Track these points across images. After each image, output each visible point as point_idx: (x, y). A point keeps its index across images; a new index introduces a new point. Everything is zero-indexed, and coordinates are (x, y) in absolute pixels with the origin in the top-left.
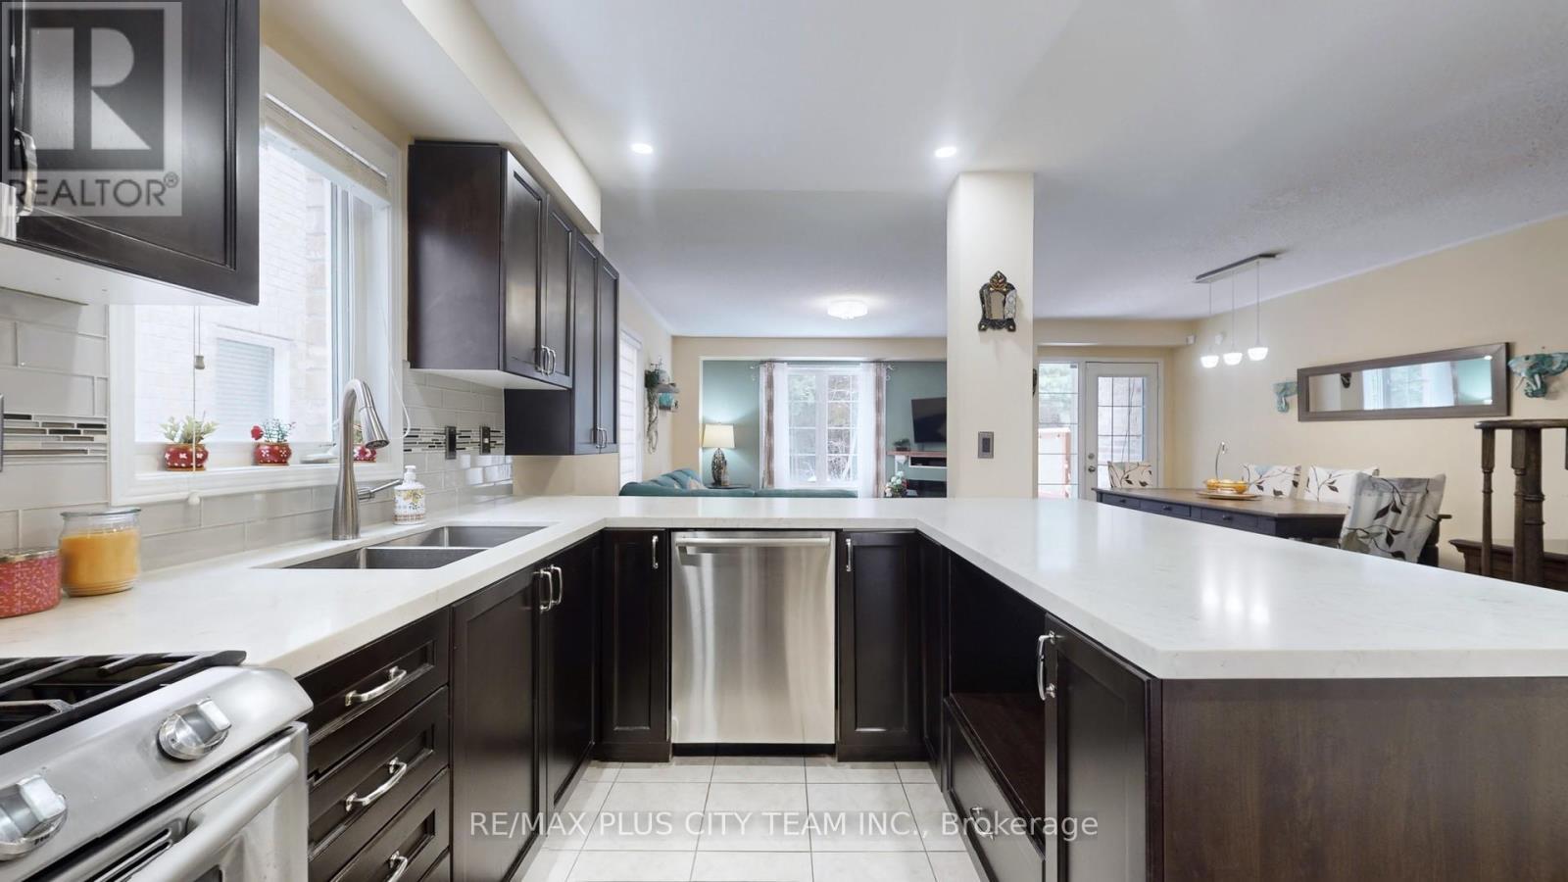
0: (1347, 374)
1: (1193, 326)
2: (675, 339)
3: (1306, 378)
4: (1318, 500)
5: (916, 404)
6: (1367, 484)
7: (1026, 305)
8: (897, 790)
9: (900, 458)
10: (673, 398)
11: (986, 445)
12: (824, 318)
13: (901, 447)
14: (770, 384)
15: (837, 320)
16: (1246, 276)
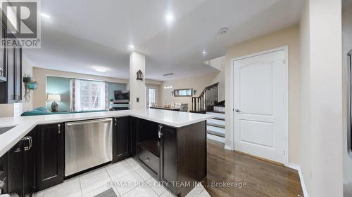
0: (178, 90)
1: (162, 82)
2: (34, 68)
3: (175, 90)
4: (177, 107)
5: (115, 91)
6: (182, 104)
7: (144, 76)
8: (127, 165)
9: (112, 103)
10: (35, 86)
11: (138, 100)
12: (94, 71)
13: (111, 100)
14: (74, 84)
15: (98, 72)
16: (169, 76)
